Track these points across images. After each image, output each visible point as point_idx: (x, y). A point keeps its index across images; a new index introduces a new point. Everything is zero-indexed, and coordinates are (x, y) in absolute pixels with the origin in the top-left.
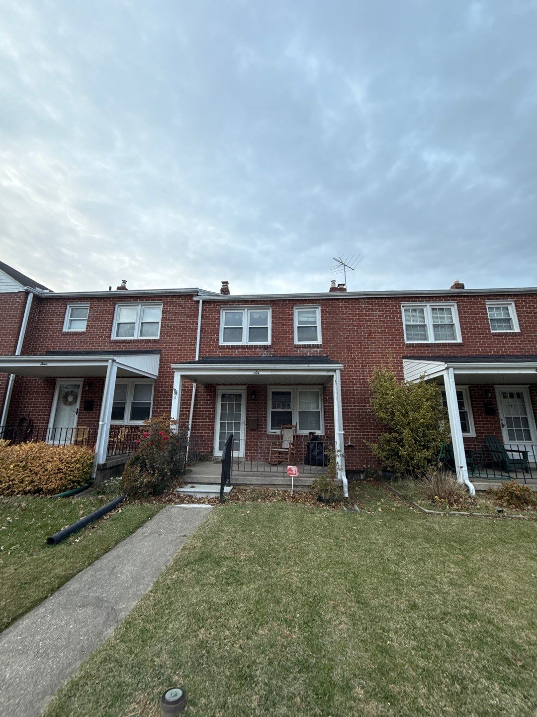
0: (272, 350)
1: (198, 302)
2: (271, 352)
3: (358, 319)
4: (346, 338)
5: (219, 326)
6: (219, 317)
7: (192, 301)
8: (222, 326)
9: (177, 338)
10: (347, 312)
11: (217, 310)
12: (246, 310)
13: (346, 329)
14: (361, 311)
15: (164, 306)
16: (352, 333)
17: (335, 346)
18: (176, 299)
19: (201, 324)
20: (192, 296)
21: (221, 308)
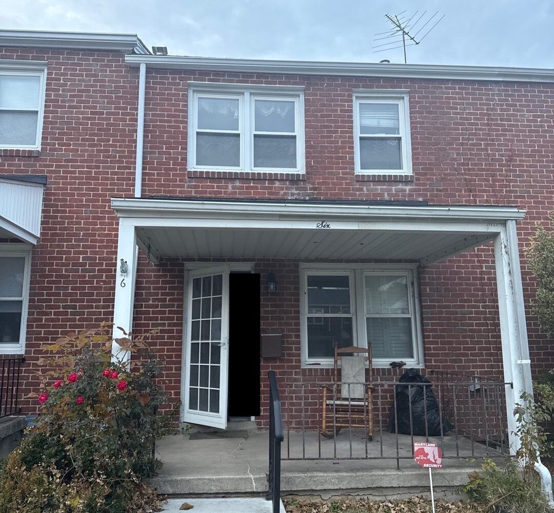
0: (309, 186)
1: (135, 69)
2: (305, 189)
3: (488, 125)
4: (463, 164)
5: (186, 128)
6: (186, 106)
7: (120, 66)
8: (193, 128)
9: (87, 151)
10: (464, 109)
11: (181, 90)
12: (247, 95)
13: (462, 144)
14: (493, 110)
15: (49, 74)
16: (476, 155)
17: (442, 179)
18: (79, 60)
19: (145, 121)
20: (119, 54)
21: (189, 85)
